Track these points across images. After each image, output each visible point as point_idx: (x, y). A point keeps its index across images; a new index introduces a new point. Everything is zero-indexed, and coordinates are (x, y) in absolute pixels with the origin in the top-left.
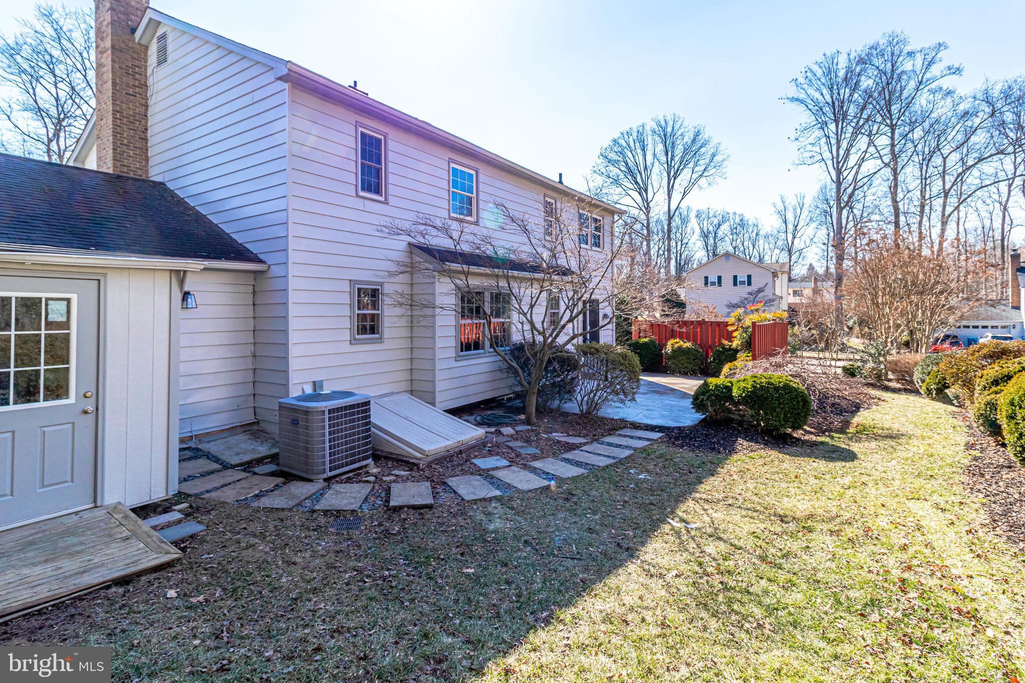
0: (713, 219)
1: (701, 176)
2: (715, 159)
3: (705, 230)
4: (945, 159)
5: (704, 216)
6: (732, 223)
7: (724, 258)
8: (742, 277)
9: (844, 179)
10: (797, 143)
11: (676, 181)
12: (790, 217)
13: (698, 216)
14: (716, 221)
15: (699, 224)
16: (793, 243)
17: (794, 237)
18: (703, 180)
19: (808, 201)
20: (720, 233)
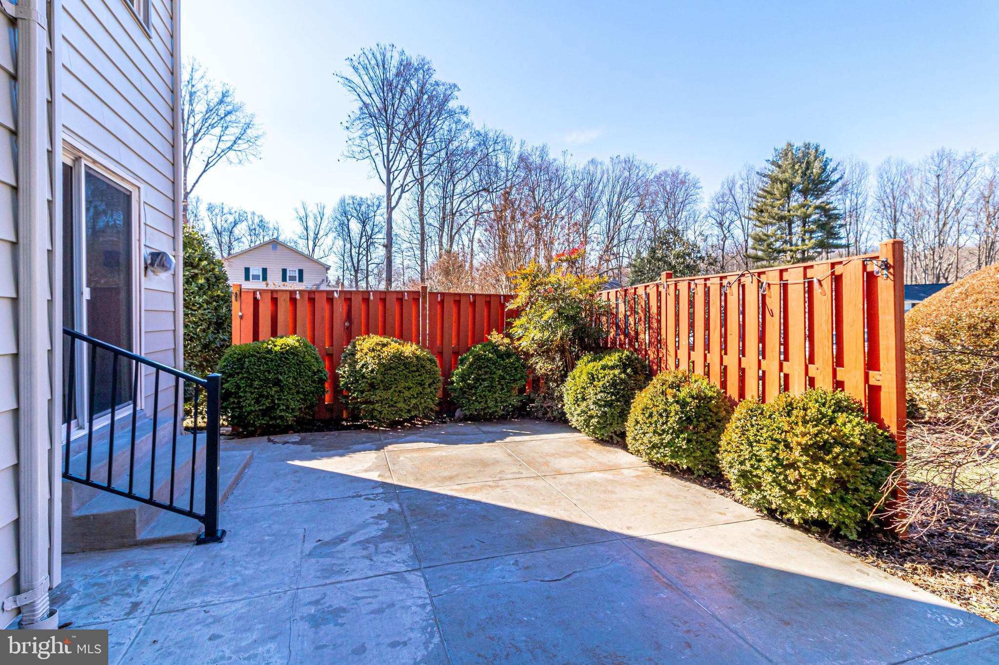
0: (228, 216)
1: (230, 148)
2: (248, 131)
3: (219, 227)
4: (454, 185)
5: (217, 211)
6: (250, 223)
7: (271, 246)
8: (293, 271)
9: (394, 179)
10: (347, 132)
11: (195, 146)
12: (311, 224)
13: (210, 209)
14: (231, 219)
15: (211, 220)
16: (313, 250)
17: (315, 244)
18: (231, 154)
19: (328, 212)
20: (236, 231)
